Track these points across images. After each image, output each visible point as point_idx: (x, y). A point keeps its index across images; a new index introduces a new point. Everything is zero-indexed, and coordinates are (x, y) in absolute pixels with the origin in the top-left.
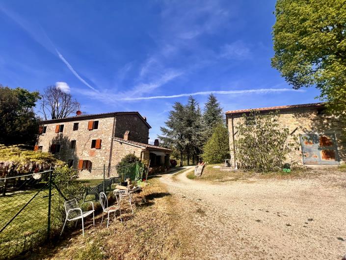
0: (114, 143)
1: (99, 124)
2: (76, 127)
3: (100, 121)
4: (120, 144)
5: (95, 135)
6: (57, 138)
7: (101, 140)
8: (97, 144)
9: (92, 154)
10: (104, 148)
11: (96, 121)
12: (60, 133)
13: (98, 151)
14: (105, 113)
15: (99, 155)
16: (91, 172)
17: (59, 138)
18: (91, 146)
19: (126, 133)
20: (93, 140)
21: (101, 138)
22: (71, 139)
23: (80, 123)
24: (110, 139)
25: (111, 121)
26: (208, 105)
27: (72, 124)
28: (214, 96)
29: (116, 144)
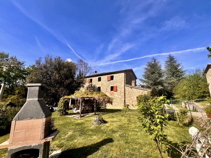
0: (126, 88)
1: (114, 77)
2: (100, 80)
3: (115, 75)
4: (130, 88)
5: (112, 83)
6: (89, 86)
7: (117, 87)
8: (114, 89)
9: (112, 94)
10: (119, 91)
11: (111, 76)
12: (90, 83)
13: (115, 93)
14: (118, 71)
15: (117, 95)
16: (112, 105)
17: (90, 86)
18: (110, 90)
19: (132, 82)
20: (111, 87)
21: (116, 85)
22: (97, 86)
23: (102, 77)
24: (123, 85)
25: (123, 75)
26: (167, 62)
27: (97, 78)
28: (172, 55)
29: (128, 89)
